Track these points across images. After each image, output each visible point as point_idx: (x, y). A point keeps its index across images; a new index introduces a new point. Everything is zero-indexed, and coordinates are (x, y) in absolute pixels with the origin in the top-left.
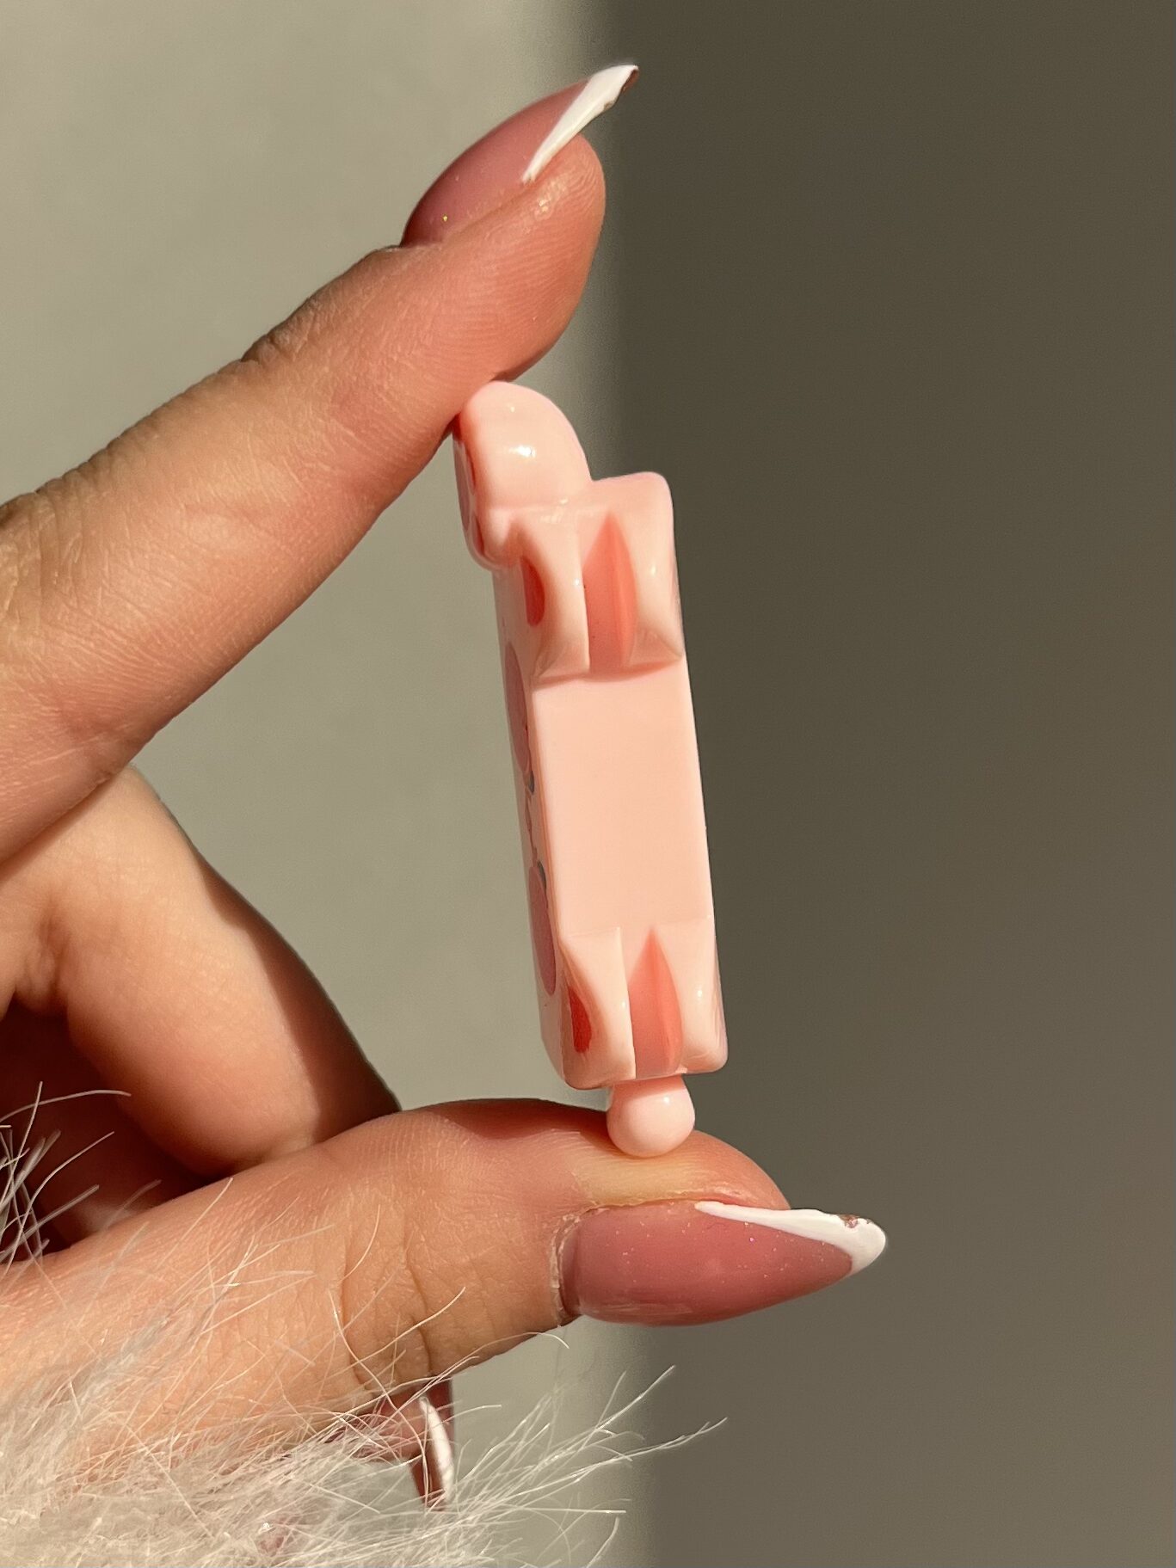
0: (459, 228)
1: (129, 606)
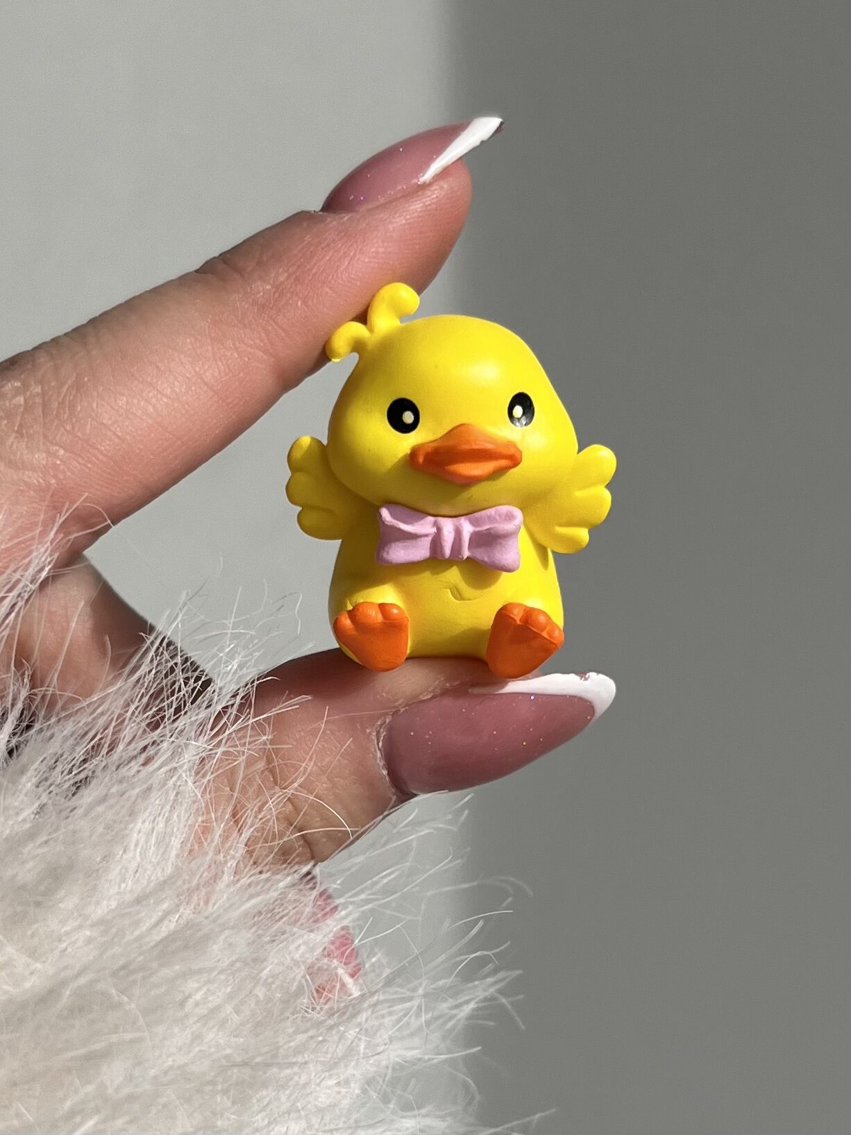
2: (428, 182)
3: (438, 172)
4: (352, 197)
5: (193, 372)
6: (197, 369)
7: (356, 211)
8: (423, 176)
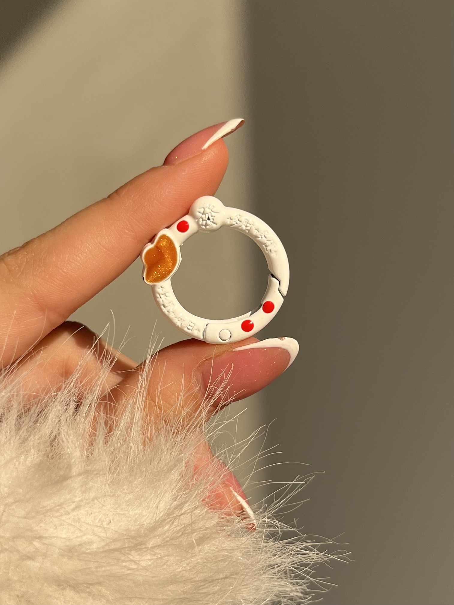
0: (180, 161)
1: (60, 271)
2: (205, 149)
3: (211, 144)
5: (97, 242)
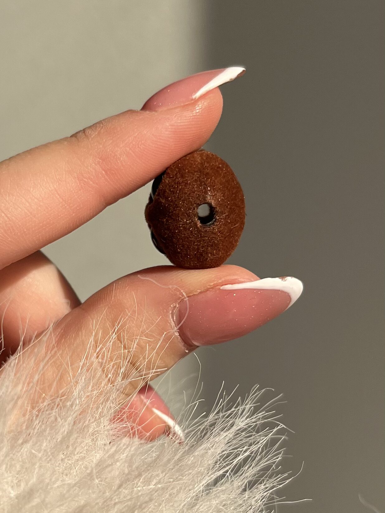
2: (197, 98)
3: (204, 93)
4: (156, 103)
5: (53, 188)
6: (55, 186)
7: (156, 111)
8: (195, 94)
